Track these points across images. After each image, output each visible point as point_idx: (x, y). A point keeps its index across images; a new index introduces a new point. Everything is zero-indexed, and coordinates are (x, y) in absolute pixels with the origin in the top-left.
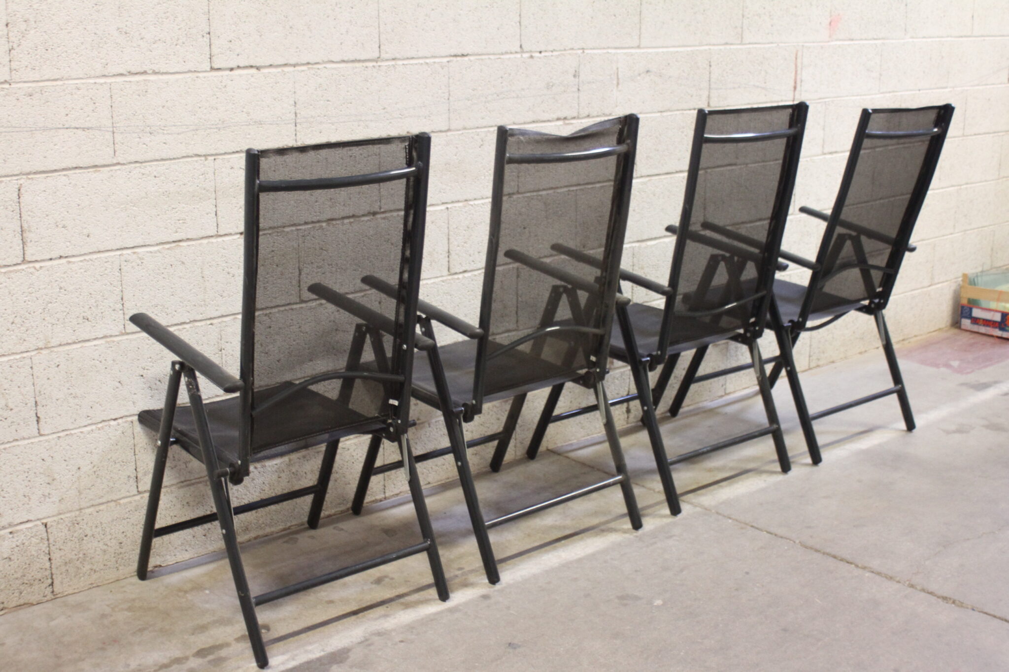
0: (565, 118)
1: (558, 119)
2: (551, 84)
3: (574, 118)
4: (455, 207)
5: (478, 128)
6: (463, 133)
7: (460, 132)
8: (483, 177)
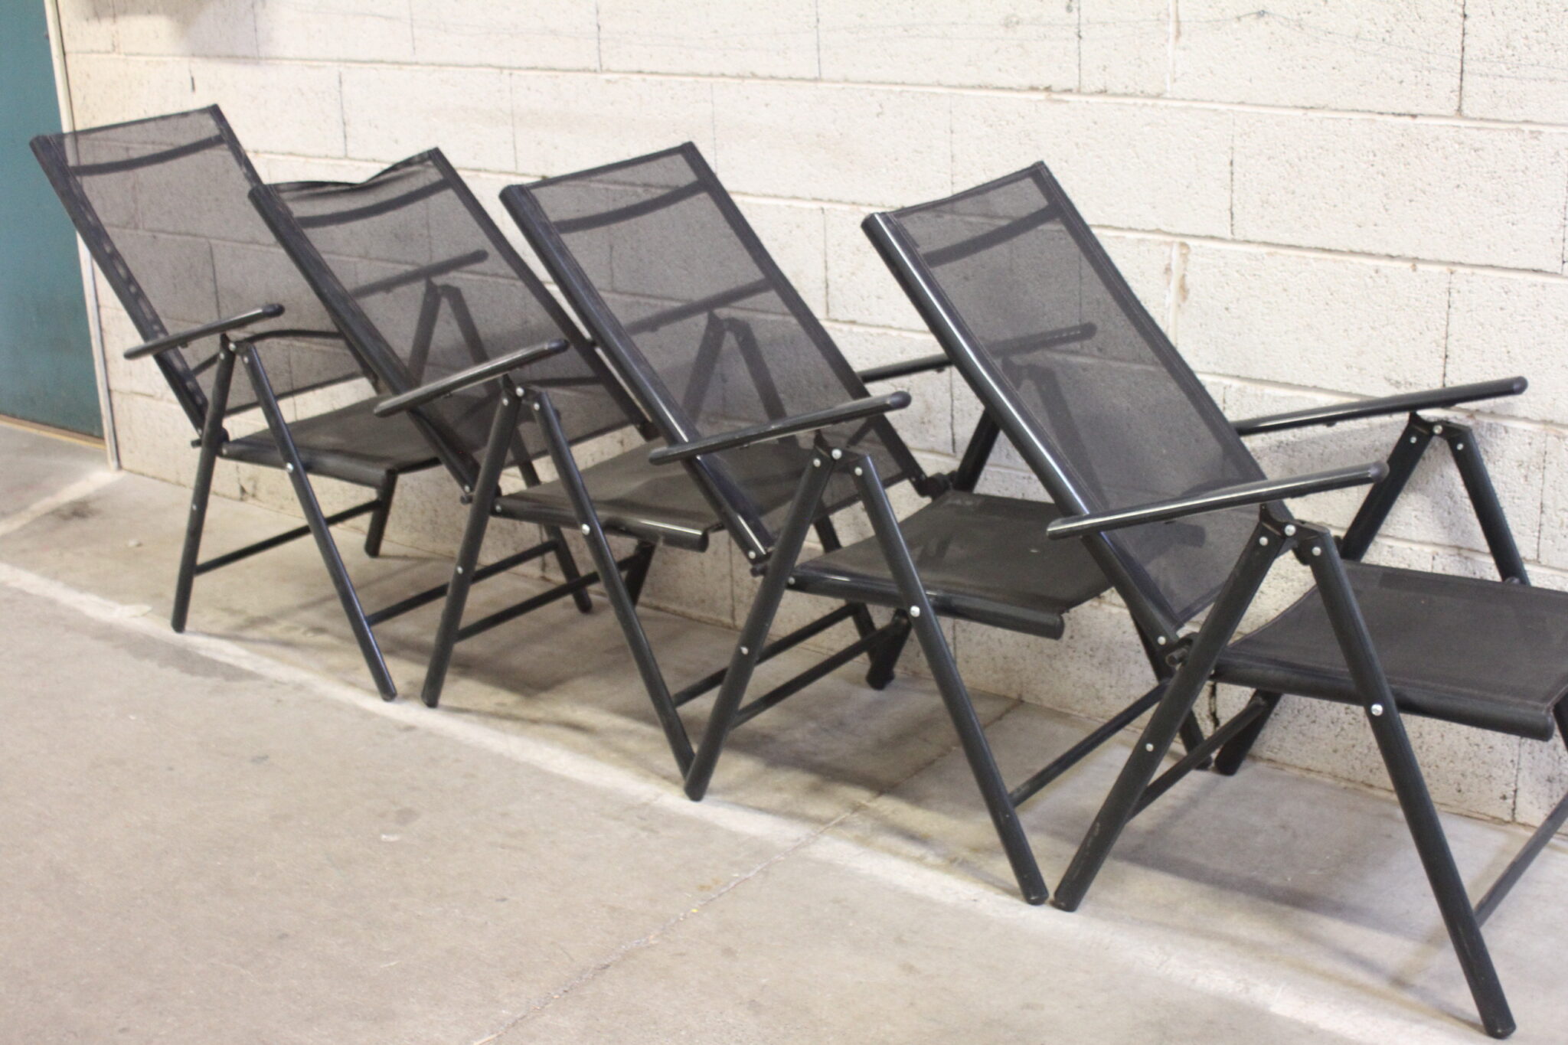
0: (1048, 89)
1: (1033, 89)
2: (1015, 20)
3: (1069, 91)
4: (836, 210)
5: (869, 82)
6: (843, 88)
7: (839, 86)
8: (884, 170)
